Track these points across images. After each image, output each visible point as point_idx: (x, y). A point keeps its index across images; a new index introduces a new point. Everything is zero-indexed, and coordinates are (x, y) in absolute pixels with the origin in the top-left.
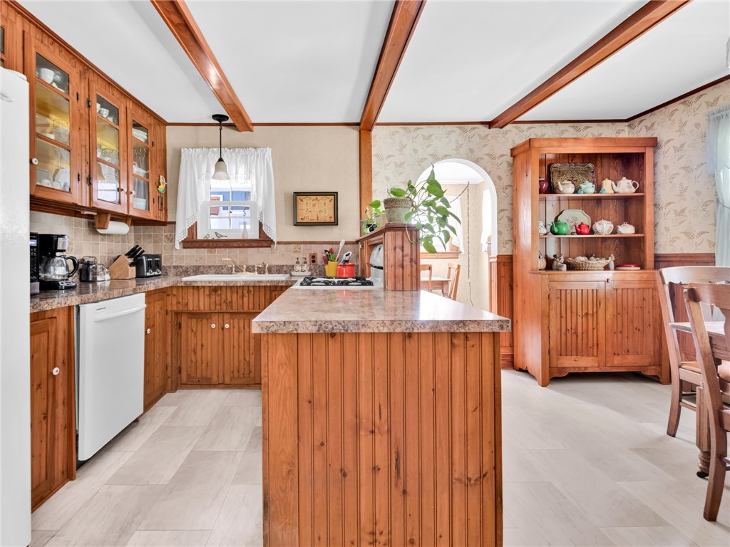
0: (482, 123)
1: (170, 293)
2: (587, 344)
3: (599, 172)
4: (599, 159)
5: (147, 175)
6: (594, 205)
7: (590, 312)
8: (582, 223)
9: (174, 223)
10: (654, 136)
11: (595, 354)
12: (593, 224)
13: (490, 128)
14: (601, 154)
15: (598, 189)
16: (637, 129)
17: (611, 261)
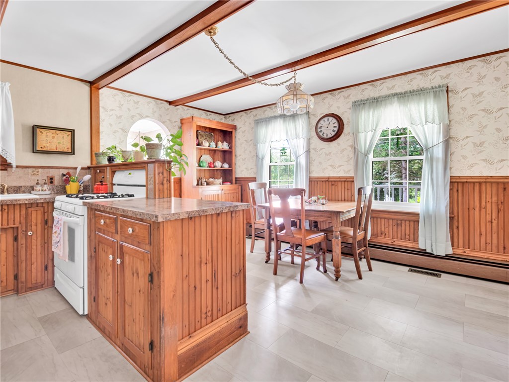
0: (167, 101)
4: (215, 131)
6: (213, 152)
8: (210, 162)
10: (235, 124)
12: (214, 163)
13: (170, 105)
15: (216, 146)
16: (228, 120)
17: (221, 181)
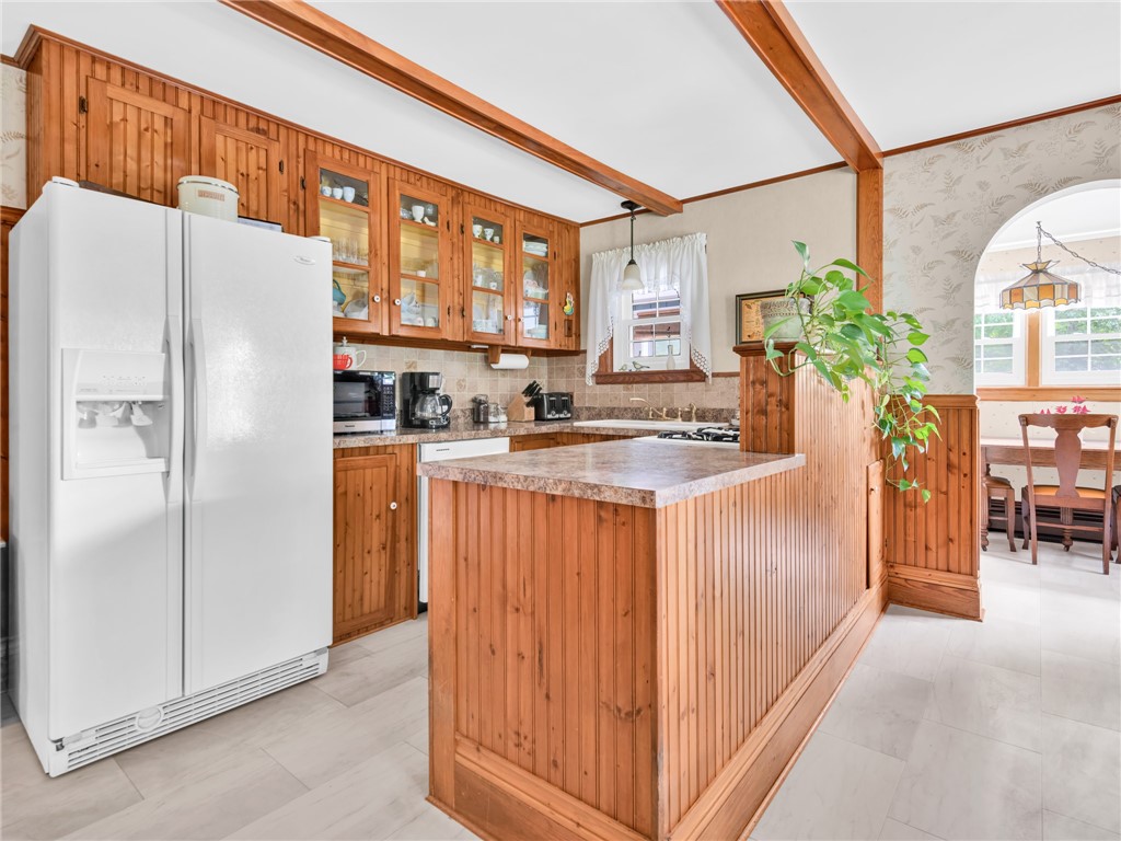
1: (559, 440)
5: (547, 296)
9: (585, 352)
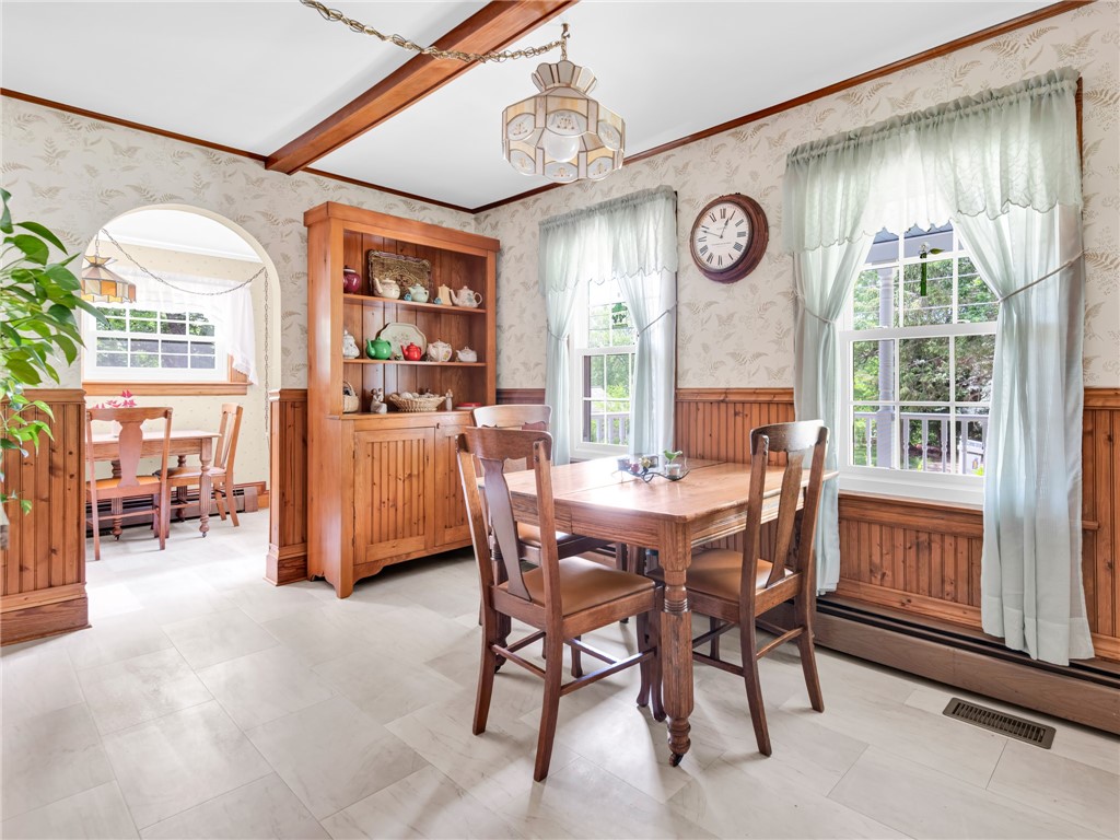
0: (255, 156)
2: (410, 519)
3: (438, 273)
4: (438, 256)
7: (415, 472)
8: (412, 344)
10: (498, 238)
11: (421, 532)
12: (427, 346)
13: (267, 168)
14: (440, 249)
15: (433, 296)
16: (483, 225)
17: (447, 398)
